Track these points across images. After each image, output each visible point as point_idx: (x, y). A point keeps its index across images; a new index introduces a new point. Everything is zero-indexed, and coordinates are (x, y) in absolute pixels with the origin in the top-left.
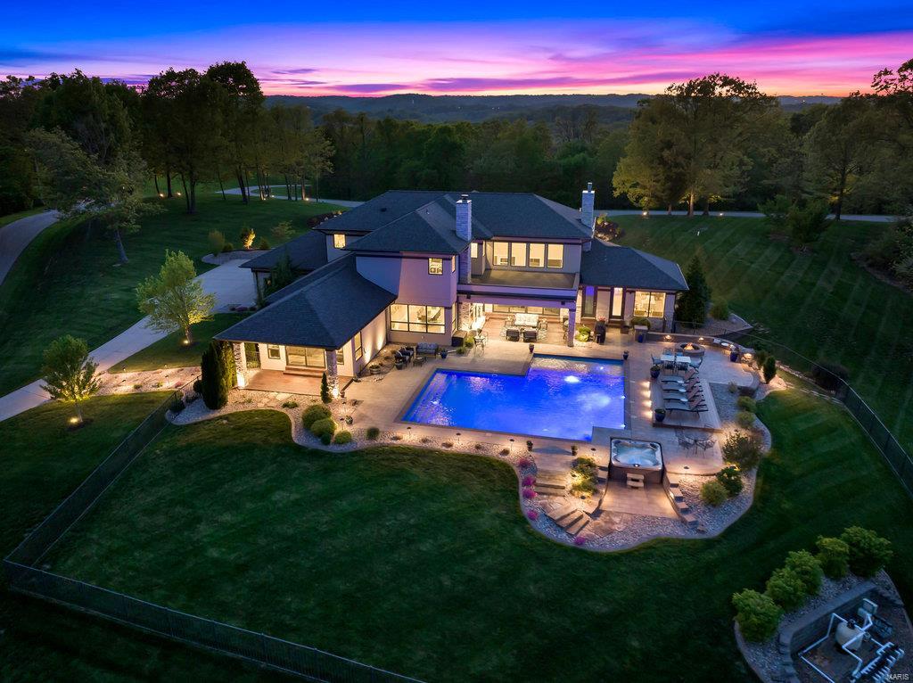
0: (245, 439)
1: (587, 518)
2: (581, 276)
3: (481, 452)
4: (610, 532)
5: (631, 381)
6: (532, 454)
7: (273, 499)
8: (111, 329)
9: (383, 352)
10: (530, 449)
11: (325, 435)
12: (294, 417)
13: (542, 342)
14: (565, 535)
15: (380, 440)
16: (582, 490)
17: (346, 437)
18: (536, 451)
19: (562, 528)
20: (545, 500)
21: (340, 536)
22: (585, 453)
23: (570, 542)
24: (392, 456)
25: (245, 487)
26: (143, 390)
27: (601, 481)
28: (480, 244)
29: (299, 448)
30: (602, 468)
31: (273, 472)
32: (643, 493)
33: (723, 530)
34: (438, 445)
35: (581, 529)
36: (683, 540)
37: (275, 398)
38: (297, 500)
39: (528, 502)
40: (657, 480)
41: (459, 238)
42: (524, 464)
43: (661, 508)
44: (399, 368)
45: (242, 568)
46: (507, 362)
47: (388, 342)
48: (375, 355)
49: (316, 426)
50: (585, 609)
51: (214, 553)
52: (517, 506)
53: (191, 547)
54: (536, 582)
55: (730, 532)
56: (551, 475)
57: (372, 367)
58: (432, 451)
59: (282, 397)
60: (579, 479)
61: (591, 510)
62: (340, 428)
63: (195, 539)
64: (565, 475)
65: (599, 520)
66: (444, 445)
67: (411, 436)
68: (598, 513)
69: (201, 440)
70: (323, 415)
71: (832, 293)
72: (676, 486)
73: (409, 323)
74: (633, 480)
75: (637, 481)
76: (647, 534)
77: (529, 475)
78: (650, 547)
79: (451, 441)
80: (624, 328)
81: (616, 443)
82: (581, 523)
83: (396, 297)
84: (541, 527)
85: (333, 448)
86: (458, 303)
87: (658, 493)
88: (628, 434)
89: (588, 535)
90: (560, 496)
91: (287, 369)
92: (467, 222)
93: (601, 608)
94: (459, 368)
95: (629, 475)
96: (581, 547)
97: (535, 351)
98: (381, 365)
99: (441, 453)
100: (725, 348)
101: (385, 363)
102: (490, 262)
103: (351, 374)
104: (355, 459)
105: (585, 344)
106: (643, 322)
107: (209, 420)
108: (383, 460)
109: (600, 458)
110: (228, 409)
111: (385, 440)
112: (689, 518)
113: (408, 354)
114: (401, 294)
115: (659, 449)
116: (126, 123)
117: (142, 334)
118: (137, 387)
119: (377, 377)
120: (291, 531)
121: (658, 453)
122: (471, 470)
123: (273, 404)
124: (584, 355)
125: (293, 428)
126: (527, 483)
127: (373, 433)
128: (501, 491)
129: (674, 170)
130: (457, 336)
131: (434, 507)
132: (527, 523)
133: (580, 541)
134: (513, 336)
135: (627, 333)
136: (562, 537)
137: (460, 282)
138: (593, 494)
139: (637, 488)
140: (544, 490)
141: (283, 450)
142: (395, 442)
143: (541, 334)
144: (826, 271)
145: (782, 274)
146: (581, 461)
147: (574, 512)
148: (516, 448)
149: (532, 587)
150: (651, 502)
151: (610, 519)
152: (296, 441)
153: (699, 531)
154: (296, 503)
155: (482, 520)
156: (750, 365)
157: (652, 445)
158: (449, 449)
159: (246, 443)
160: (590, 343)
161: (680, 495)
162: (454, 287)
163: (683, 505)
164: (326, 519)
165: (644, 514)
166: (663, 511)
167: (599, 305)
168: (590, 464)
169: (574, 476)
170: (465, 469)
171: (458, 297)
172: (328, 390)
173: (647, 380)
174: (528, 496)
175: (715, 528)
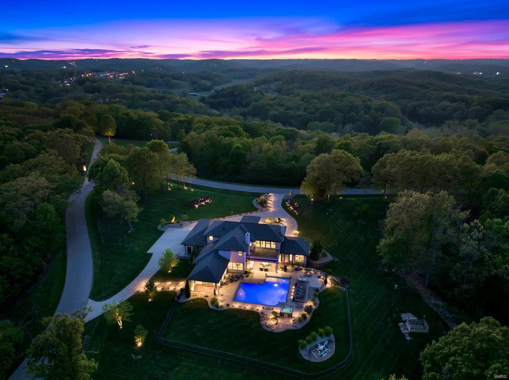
0: (198, 307)
2: (280, 250)
3: (253, 310)
4: (278, 328)
5: (290, 286)
6: (264, 310)
7: (208, 322)
9: (226, 276)
10: (263, 308)
11: (217, 306)
12: (208, 300)
13: (269, 271)
15: (229, 307)
16: (274, 319)
17: (222, 306)
19: (269, 327)
20: (266, 321)
23: (270, 330)
24: (233, 311)
25: (202, 319)
27: (278, 316)
28: (252, 242)
30: (279, 313)
31: (207, 315)
33: (301, 327)
34: (243, 308)
36: (293, 330)
37: (202, 294)
38: (214, 322)
39: (262, 322)
40: (290, 316)
41: (246, 243)
42: (262, 313)
44: (231, 282)
47: (227, 272)
49: (214, 303)
50: (272, 344)
52: (260, 323)
54: (263, 339)
56: (268, 315)
58: (242, 310)
59: (204, 294)
60: (273, 316)
61: (275, 323)
62: (220, 304)
64: (270, 315)
67: (237, 305)
68: (277, 324)
70: (216, 300)
72: (294, 317)
73: (233, 267)
75: (286, 316)
77: (263, 315)
79: (246, 307)
81: (283, 306)
82: (273, 326)
83: (229, 261)
84: (264, 327)
85: (219, 309)
86: (246, 261)
87: (290, 319)
88: (286, 303)
89: (274, 329)
90: (269, 320)
94: (247, 282)
96: (272, 332)
97: (267, 275)
98: (227, 281)
99: (244, 310)
102: (255, 247)
103: (220, 285)
104: (225, 312)
106: (298, 264)
107: (188, 301)
108: (231, 312)
109: (278, 310)
110: (191, 298)
111: (231, 307)
112: (295, 325)
113: (234, 278)
114: (231, 260)
123: (202, 296)
124: (280, 276)
125: (209, 303)
126: (262, 317)
127: (228, 305)
128: (257, 319)
130: (246, 270)
131: (243, 323)
132: (262, 326)
133: (272, 330)
134: (261, 270)
135: (293, 267)
136: (269, 329)
137: (247, 255)
138: (276, 320)
139: (286, 318)
140: (266, 319)
141: (208, 310)
142: (233, 307)
146: (274, 312)
147: (271, 324)
148: (260, 309)
150: (288, 321)
152: (210, 307)
153: (297, 328)
155: (253, 326)
156: (323, 279)
157: (291, 307)
160: (282, 271)
162: (245, 258)
163: (294, 322)
165: (286, 324)
166: (291, 323)
167: (286, 258)
168: (276, 312)
170: (249, 314)
172: (215, 292)
173: (294, 286)
174: (262, 320)
175: (299, 327)
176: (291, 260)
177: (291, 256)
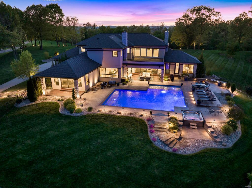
0: (41, 112)
1: (176, 141)
2: (165, 59)
3: (132, 116)
4: (187, 146)
5: (185, 92)
6: (152, 116)
7: (48, 134)
8: (6, 80)
9: (97, 84)
10: (151, 114)
11: (72, 110)
12: (61, 104)
13: (152, 81)
14: (168, 148)
15: (93, 112)
16: (174, 129)
17: (79, 111)
18: (154, 115)
19: (167, 145)
20: (158, 133)
21: (73, 149)
22: (172, 115)
23: (171, 150)
24: (97, 117)
25: (38, 130)
26: (10, 97)
27: (180, 126)
28: (130, 49)
29: (61, 115)
30: (180, 121)
31: (49, 124)
32: (197, 130)
33: (232, 145)
34: (115, 113)
35: (175, 145)
36: (217, 149)
37: (55, 98)
38: (57, 134)
39: (152, 134)
40: (202, 125)
41: (123, 45)
42: (149, 120)
43: (205, 136)
44: (102, 89)
45: (30, 163)
46: (140, 87)
47: (99, 81)
48: (94, 84)
49: (68, 106)
50: (180, 181)
51: (20, 157)
52: (147, 136)
53: (11, 154)
54: (158, 168)
55: (236, 145)
56: (161, 124)
57: (92, 88)
58: (113, 115)
59: (58, 98)
60: (172, 125)
61: (178, 137)
62: (77, 107)
63: (13, 151)
64: (166, 124)
65: (181, 141)
66: (117, 113)
67: (105, 110)
68: (180, 138)
69: (25, 112)
70: (71, 103)
71: (243, 69)
72: (210, 127)
73: (106, 74)
74: (192, 125)
75: (194, 126)
76: (202, 147)
77: (152, 124)
78: (204, 152)
79: (120, 112)
80: (179, 77)
81: (184, 112)
82: (174, 142)
83: (101, 65)
84: (158, 144)
85: (74, 115)
86: (123, 68)
87: (203, 131)
88: (188, 109)
89: (178, 148)
90: (165, 132)
91: (61, 89)
92: (126, 39)
93: (188, 180)
94: (123, 88)
95: (190, 124)
96: (176, 153)
97: (150, 83)
98: (96, 88)
99: (116, 116)
100: (215, 82)
101: (97, 87)
102: (134, 55)
103: (84, 90)
104: (83, 118)
105: (167, 81)
106: (186, 74)
107: (30, 106)
108: (94, 119)
109: (179, 117)
110: (37, 102)
111: (95, 111)
112: (218, 140)
113: (106, 84)
114: (103, 64)
115: (201, 114)
116: (18, 19)
117: (17, 81)
118: (8, 96)
119: (94, 91)
120: (53, 147)
121: (201, 115)
122: (128, 122)
123: (54, 100)
124: (167, 85)
125: (60, 108)
126: (151, 127)
127: (90, 109)
128: (141, 130)
129: (190, 35)
130: (123, 79)
131: (113, 137)
132: (152, 143)
133: (175, 150)
134: (142, 79)
135: (181, 78)
136: (167, 149)
137: (123, 60)
138: (178, 131)
139: (194, 129)
140: (158, 129)
141: (55, 116)
142: (98, 112)
143: (151, 79)
144: (239, 63)
145: (226, 64)
146: (172, 118)
147: (171, 138)
148: (146, 114)
149: (155, 171)
150: (201, 134)
151: (186, 141)
152: (60, 112)
153: (223, 145)
154: (57, 136)
155: (133, 142)
156: (225, 87)
157: (198, 113)
158: (120, 115)
159: (41, 113)
160: (169, 81)
161: (213, 131)
162: (122, 62)
163: (214, 135)
164: (68, 142)
165: (199, 138)
166: (206, 137)
167: (171, 69)
168: (176, 119)
169: (170, 124)
170: (126, 122)
171: (123, 65)
172: (75, 94)
173: (191, 91)
174: (152, 132)
175: (229, 144)
176: (177, 72)
177: (177, 64)
